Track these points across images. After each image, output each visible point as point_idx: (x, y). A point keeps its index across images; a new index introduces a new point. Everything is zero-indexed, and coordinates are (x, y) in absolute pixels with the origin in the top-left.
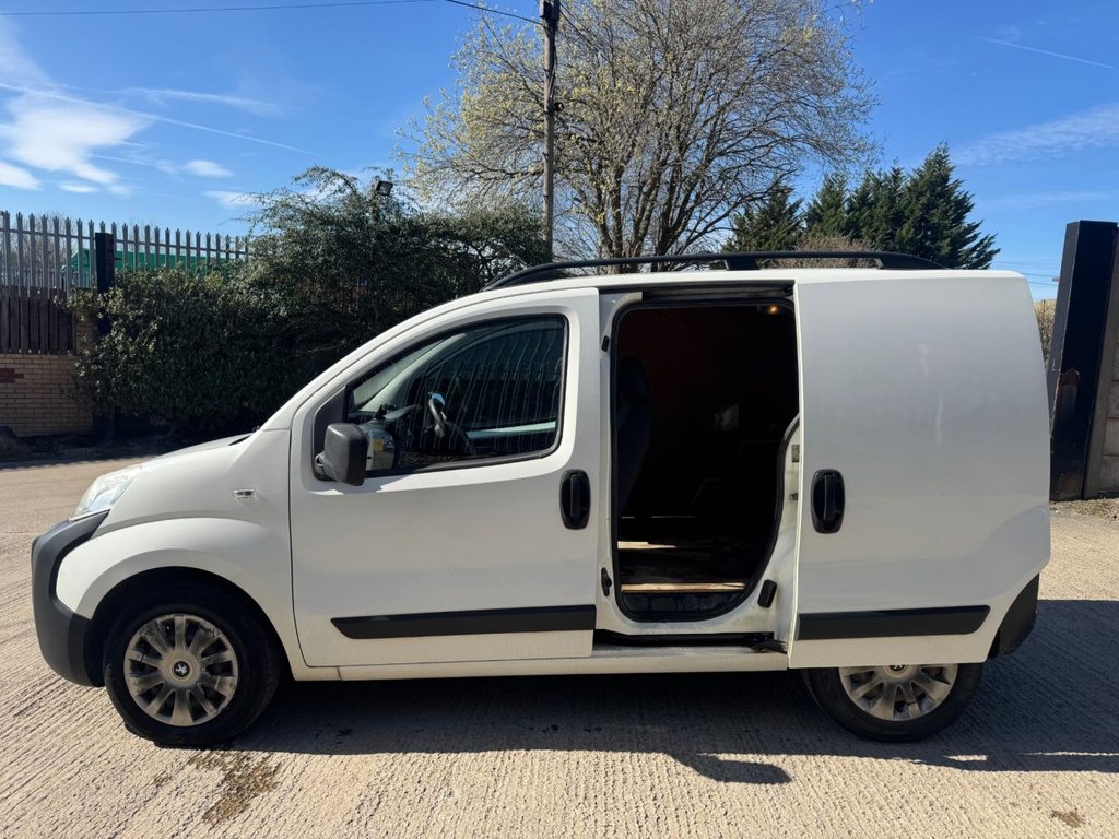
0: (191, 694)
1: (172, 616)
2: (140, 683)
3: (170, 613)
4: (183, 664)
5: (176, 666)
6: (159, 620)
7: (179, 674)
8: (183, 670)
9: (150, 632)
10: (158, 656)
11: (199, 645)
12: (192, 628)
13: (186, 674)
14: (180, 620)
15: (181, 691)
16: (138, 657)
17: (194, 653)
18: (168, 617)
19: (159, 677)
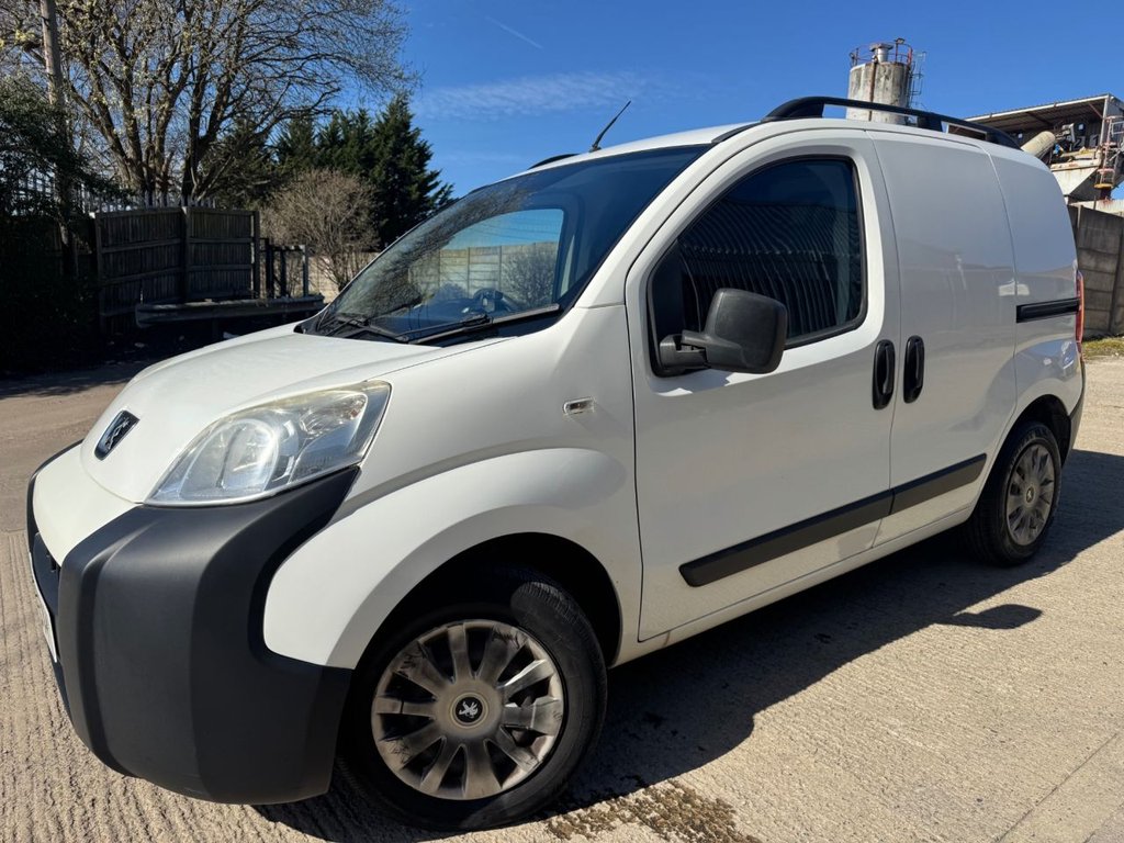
0: (489, 744)
1: (443, 628)
2: (406, 747)
3: (439, 625)
4: (469, 701)
5: (460, 707)
6: (422, 640)
7: (466, 719)
8: (471, 710)
9: (411, 664)
10: (427, 698)
11: (495, 666)
12: (477, 639)
13: (477, 716)
14: (457, 631)
15: (474, 745)
16: (394, 707)
17: (488, 679)
18: (436, 631)
19: (435, 731)
